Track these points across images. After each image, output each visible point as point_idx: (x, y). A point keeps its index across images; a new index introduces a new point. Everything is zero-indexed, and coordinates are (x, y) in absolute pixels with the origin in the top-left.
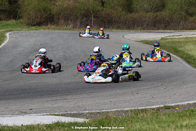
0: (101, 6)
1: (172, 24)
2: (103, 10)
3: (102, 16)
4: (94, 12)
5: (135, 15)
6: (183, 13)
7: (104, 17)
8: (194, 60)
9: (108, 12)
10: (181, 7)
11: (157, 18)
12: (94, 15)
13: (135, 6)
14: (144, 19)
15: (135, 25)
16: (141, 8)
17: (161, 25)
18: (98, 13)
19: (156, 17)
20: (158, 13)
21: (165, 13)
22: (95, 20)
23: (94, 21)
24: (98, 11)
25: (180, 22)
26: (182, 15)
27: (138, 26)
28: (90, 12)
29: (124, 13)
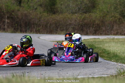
0: (18, 6)
1: (104, 29)
2: (19, 10)
3: (18, 18)
4: (8, 12)
5: (58, 17)
6: (118, 15)
7: (20, 17)
8: (108, 54)
9: (26, 12)
10: (115, 8)
11: (86, 21)
12: (8, 15)
13: (59, 6)
14: (70, 22)
15: (58, 29)
16: (66, 8)
17: (90, 29)
18: (13, 13)
19: (84, 19)
20: (87, 15)
21: (95, 15)
22: (9, 21)
23: (8, 23)
24: (13, 11)
25: (113, 26)
26: (115, 17)
27: (62, 30)
28: (3, 12)
29: (45, 14)
